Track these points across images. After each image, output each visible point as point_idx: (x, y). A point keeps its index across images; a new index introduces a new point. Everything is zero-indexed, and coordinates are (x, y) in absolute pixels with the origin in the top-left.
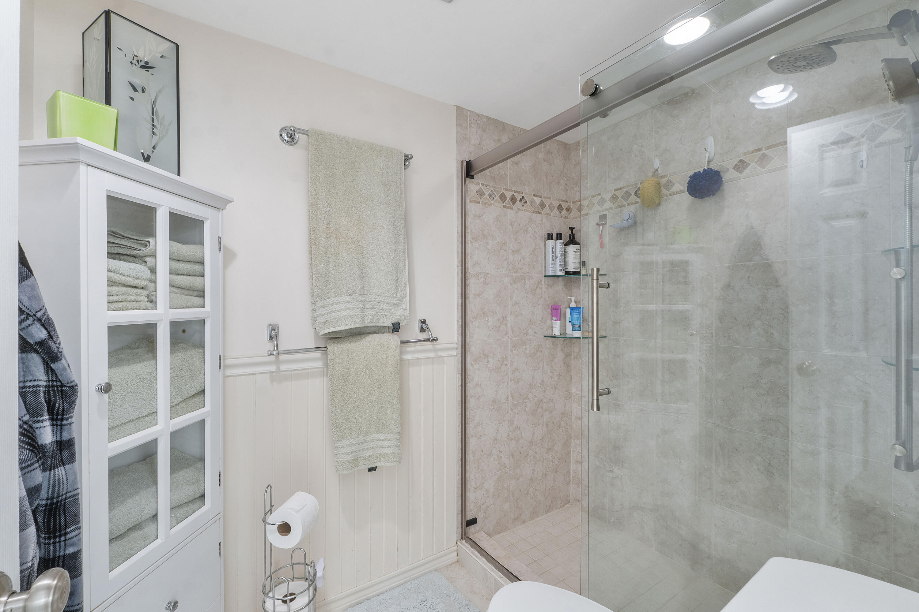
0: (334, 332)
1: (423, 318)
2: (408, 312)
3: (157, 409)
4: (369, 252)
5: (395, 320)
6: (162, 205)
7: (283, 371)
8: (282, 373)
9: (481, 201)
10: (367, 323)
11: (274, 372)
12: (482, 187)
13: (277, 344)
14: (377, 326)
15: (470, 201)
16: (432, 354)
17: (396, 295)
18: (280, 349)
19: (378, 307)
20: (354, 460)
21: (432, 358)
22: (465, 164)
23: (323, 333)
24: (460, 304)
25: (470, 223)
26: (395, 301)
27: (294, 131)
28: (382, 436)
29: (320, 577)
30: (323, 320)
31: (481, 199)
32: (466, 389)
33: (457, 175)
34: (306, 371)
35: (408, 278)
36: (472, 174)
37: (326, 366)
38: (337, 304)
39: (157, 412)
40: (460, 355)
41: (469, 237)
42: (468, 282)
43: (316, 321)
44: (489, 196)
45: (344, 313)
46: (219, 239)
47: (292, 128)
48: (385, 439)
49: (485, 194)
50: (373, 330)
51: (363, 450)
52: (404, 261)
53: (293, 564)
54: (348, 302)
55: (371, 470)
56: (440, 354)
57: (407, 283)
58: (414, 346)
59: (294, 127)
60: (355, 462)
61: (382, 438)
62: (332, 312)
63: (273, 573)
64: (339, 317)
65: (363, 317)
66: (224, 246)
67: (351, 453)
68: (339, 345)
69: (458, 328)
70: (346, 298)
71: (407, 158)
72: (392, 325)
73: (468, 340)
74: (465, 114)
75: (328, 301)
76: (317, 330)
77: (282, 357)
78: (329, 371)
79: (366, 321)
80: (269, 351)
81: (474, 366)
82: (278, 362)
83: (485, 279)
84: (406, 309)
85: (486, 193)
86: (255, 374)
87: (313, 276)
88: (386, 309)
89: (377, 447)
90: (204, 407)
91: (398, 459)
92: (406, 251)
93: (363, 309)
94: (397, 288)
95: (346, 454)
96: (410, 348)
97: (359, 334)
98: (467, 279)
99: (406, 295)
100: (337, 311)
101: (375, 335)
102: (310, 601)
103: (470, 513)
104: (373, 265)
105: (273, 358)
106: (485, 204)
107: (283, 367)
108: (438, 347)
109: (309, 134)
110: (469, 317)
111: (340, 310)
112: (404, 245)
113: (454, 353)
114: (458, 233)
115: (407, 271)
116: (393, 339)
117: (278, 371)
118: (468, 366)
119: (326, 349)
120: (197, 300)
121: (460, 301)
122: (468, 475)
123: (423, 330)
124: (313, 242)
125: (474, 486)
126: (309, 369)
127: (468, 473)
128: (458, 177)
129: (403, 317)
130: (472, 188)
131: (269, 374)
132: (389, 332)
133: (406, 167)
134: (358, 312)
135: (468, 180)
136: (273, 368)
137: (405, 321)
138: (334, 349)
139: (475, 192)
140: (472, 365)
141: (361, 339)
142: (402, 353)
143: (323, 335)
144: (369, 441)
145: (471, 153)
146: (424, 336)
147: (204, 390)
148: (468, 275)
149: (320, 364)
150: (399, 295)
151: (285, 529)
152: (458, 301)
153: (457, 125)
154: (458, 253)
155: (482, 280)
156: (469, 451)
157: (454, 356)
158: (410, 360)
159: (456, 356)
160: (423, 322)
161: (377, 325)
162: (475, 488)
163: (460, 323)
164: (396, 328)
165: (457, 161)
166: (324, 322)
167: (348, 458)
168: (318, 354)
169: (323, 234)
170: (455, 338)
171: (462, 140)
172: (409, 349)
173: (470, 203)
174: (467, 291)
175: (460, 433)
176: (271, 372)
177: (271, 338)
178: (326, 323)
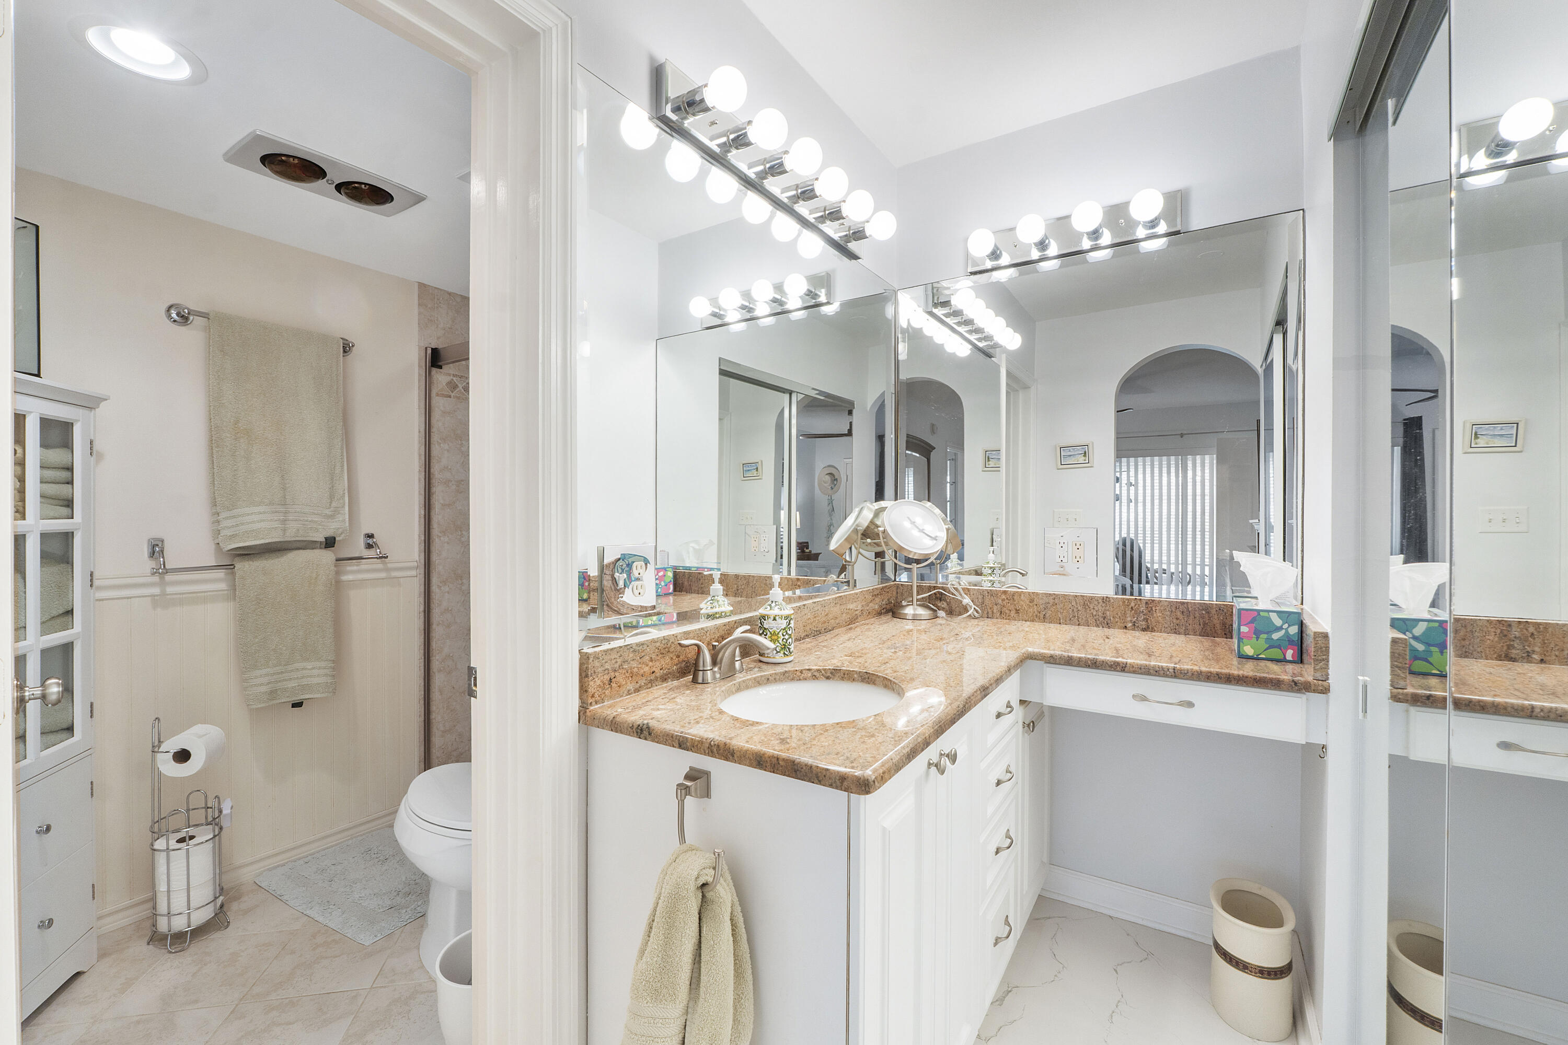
0: (240, 548)
1: (370, 532)
2: (347, 524)
3: (25, 624)
4: (293, 455)
5: (329, 533)
6: (31, 412)
7: (170, 594)
8: (169, 597)
9: (452, 395)
10: (290, 536)
11: (157, 596)
12: (454, 379)
13: (164, 562)
14: (305, 541)
15: (437, 395)
16: (383, 575)
17: (330, 505)
18: (167, 567)
19: (306, 519)
20: (271, 692)
21: (383, 579)
22: (429, 351)
23: (229, 549)
24: (423, 516)
25: (438, 421)
26: (328, 512)
27: (189, 313)
28: (309, 665)
29: (226, 815)
30: (229, 534)
31: (452, 392)
32: (431, 616)
33: (419, 363)
34: (203, 594)
35: (346, 486)
36: (440, 364)
37: (233, 588)
38: (248, 514)
39: (25, 627)
40: (422, 576)
41: (435, 438)
42: (433, 490)
43: (219, 534)
44: (464, 389)
45: (258, 526)
46: (91, 442)
47: (186, 311)
48: (313, 668)
49: (458, 387)
50: (298, 545)
51: (286, 680)
52: (342, 466)
53: (188, 810)
54: (264, 513)
55: (295, 705)
56: (394, 574)
57: (346, 491)
58: (357, 565)
59: (188, 309)
60: (273, 693)
61: (310, 667)
62: (242, 524)
63: (161, 819)
64: (252, 529)
65: (284, 530)
66: (97, 451)
67: (269, 683)
68: (251, 563)
69: (420, 544)
70: (261, 509)
71: (347, 348)
72: (324, 540)
73: (434, 557)
74: (431, 292)
75: (235, 512)
76: (221, 544)
77: (168, 578)
78: (237, 593)
79: (288, 534)
80: (153, 569)
81: (442, 588)
82: (163, 583)
83: (458, 486)
84: (344, 521)
85: (459, 385)
86: (131, 598)
87: (216, 483)
88: (316, 522)
89: (303, 677)
90: (73, 628)
91: (331, 690)
92: (345, 454)
93: (284, 522)
94: (332, 497)
95: (262, 684)
96: (352, 567)
97: (279, 550)
98: (431, 486)
99: (344, 505)
100: (248, 523)
101: (301, 551)
102: (215, 836)
103: (437, 761)
104: (298, 470)
105: (156, 579)
106: (458, 398)
107: (170, 590)
108: (390, 565)
109: (211, 317)
110: (435, 531)
111: (253, 522)
112: (342, 447)
113: (414, 573)
114: (419, 432)
115: (346, 477)
116: (327, 556)
117: (164, 594)
118: (434, 588)
119: (232, 567)
120: (65, 511)
121: (423, 513)
122: (433, 716)
123: (369, 546)
124: (214, 442)
125: (442, 729)
126: (207, 592)
127: (434, 714)
128: (420, 366)
129: (341, 530)
130: (440, 379)
131: (150, 598)
132: (321, 548)
133: (346, 354)
134: (276, 525)
135: (434, 370)
136: (156, 591)
137: (343, 535)
138: (243, 567)
139: (444, 384)
140: (439, 587)
141: (282, 556)
142: (338, 573)
143: (228, 551)
144: (292, 671)
145: (438, 338)
146: (371, 553)
147: (72, 609)
148: (433, 481)
149: (223, 586)
150: (334, 504)
151: (183, 756)
152: (420, 510)
153: (419, 305)
154: (420, 455)
155: (454, 487)
156: (435, 688)
157: (414, 577)
158: (351, 581)
159: (417, 576)
160: (371, 536)
161: (304, 539)
162: (444, 732)
163: (423, 538)
164: (330, 543)
165: (420, 347)
166: (230, 536)
167: (263, 689)
168: (221, 574)
169: (229, 435)
170: (415, 554)
171: (425, 323)
172: (349, 568)
173: (437, 397)
174: (433, 501)
175: (422, 668)
176: (153, 596)
177: (152, 554)
178: (233, 537)
